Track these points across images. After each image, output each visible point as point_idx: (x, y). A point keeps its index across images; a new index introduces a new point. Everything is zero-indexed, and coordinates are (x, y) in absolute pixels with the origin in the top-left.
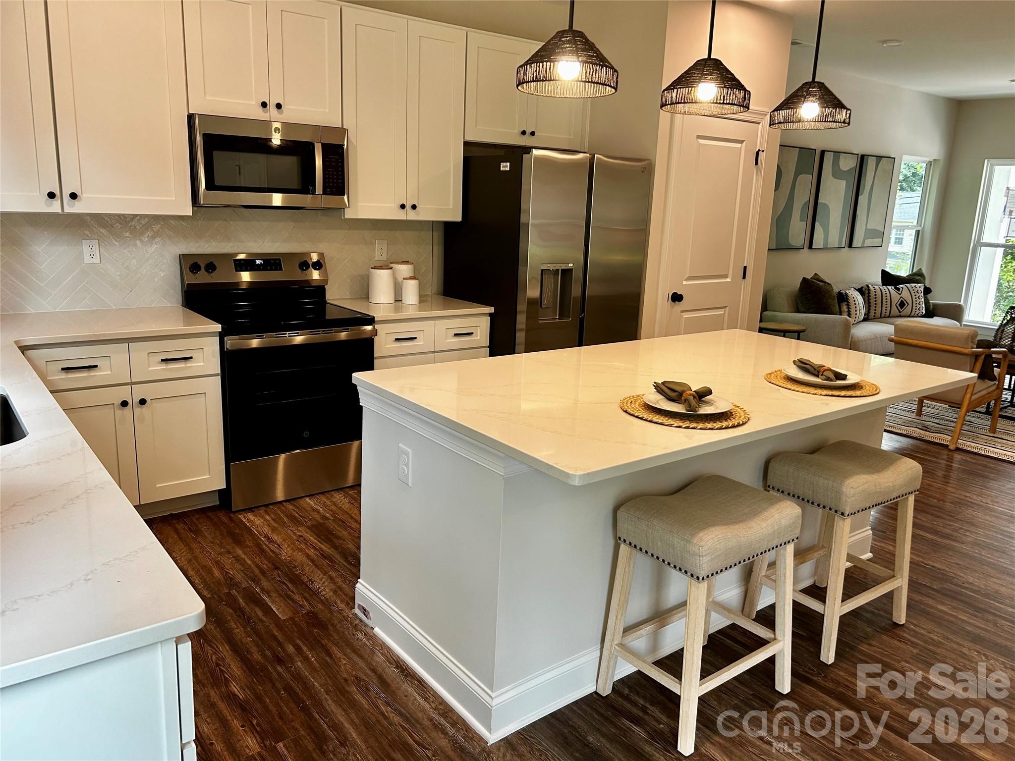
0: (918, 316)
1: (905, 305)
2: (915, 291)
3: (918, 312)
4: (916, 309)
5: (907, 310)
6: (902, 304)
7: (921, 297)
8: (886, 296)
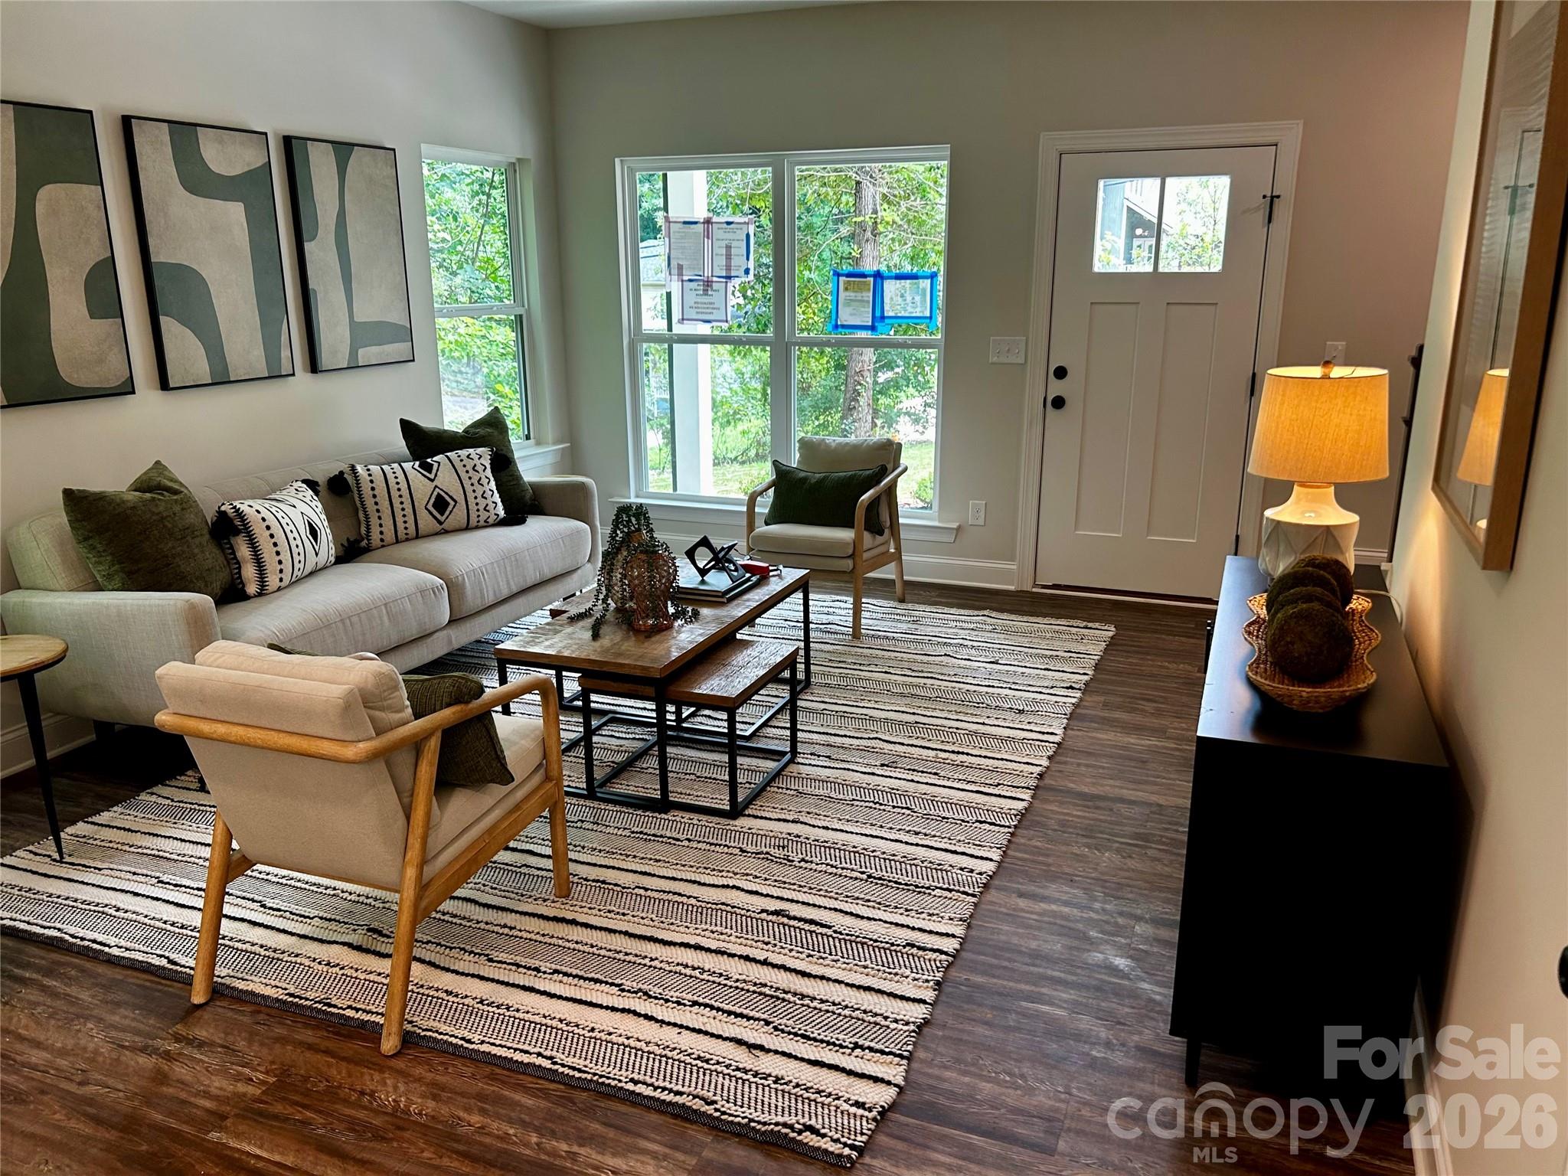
0: (487, 525)
1: (448, 504)
2: (469, 467)
3: (484, 515)
4: (478, 510)
5: (457, 516)
6: (441, 504)
7: (484, 481)
8: (399, 490)
